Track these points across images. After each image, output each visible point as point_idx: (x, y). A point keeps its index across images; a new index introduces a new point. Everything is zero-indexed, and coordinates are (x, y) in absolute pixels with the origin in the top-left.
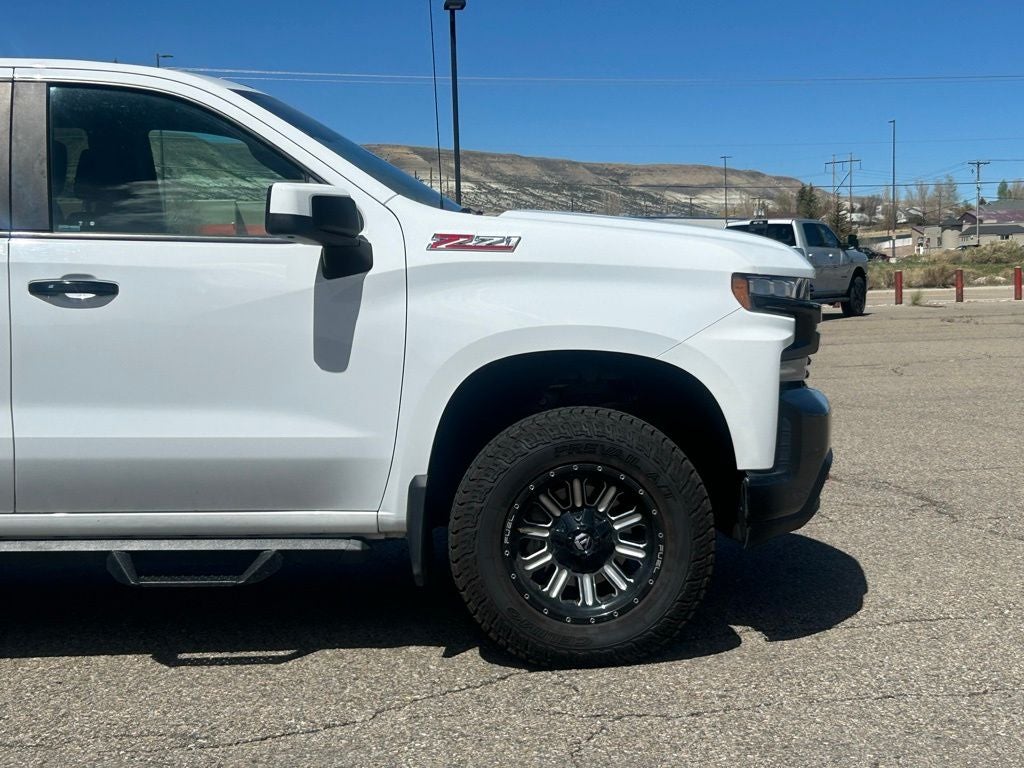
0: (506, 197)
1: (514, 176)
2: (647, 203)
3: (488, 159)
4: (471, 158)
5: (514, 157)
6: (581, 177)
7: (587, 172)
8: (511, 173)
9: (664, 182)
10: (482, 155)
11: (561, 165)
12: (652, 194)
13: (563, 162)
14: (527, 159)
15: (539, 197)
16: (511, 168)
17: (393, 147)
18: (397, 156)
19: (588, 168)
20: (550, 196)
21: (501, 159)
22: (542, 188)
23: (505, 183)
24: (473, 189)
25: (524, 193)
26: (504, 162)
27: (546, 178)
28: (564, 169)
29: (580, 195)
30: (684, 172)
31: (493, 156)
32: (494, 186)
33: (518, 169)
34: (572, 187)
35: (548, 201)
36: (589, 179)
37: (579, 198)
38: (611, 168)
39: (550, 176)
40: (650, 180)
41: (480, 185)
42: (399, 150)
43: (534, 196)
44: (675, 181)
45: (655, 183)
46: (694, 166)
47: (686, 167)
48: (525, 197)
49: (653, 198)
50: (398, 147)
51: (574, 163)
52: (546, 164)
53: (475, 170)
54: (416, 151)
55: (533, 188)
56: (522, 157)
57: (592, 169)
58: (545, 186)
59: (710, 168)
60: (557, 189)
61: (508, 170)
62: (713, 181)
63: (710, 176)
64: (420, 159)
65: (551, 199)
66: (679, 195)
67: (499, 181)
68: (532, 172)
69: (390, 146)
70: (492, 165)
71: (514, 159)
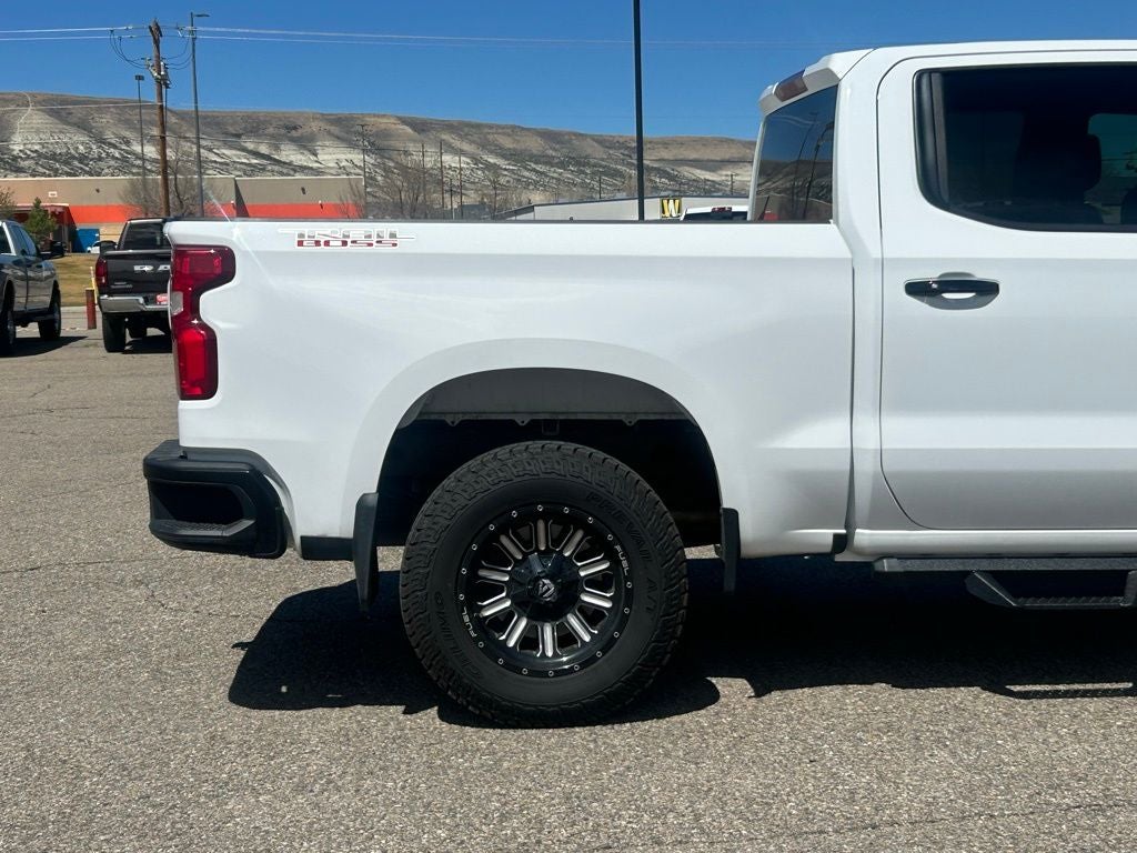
0: (506, 173)
1: (515, 149)
2: (663, 180)
3: (486, 130)
4: (466, 130)
5: (513, 128)
6: (589, 151)
7: (596, 145)
8: (511, 146)
9: (681, 157)
10: (478, 126)
11: (566, 137)
12: (668, 170)
13: (569, 134)
14: (528, 130)
15: (542, 173)
16: (510, 139)
17: (378, 116)
18: (383, 126)
19: (597, 141)
20: (554, 172)
21: (500, 131)
22: (546, 163)
23: (504, 157)
24: (468, 164)
25: (526, 168)
26: (504, 134)
27: (550, 152)
28: (570, 141)
29: (588, 172)
30: (704, 145)
31: (491, 127)
32: (492, 161)
33: (519, 141)
34: (581, 162)
35: (553, 178)
36: (597, 153)
37: (587, 174)
38: (621, 140)
39: (555, 150)
40: (665, 154)
41: (476, 160)
42: (385, 120)
43: (537, 172)
44: (694, 156)
45: (671, 158)
46: (714, 139)
47: (707, 140)
48: (526, 174)
49: (668, 173)
50: (384, 116)
51: (580, 135)
52: (550, 136)
53: (472, 142)
54: (404, 121)
55: (536, 163)
56: (523, 129)
57: (600, 141)
58: (549, 162)
59: (732, 140)
60: (562, 165)
61: (507, 143)
62: (736, 155)
63: (734, 151)
64: (409, 130)
65: (555, 175)
66: (698, 171)
67: (497, 155)
68: (534, 145)
69: (375, 116)
70: (490, 137)
71: (514, 130)
